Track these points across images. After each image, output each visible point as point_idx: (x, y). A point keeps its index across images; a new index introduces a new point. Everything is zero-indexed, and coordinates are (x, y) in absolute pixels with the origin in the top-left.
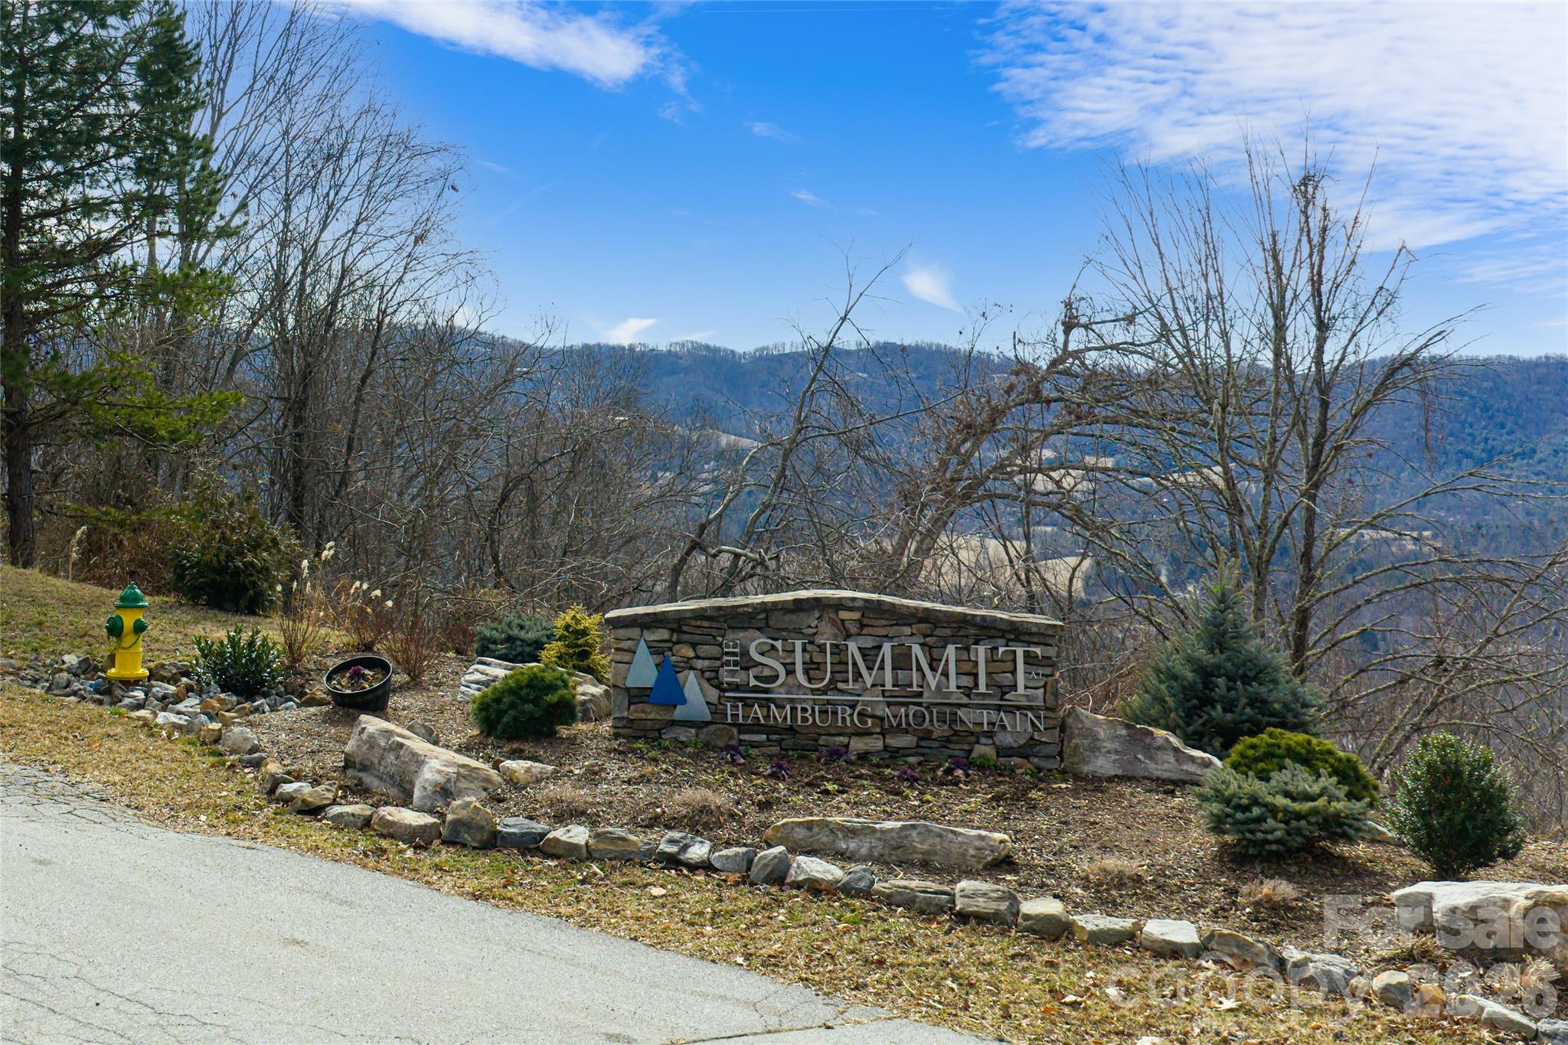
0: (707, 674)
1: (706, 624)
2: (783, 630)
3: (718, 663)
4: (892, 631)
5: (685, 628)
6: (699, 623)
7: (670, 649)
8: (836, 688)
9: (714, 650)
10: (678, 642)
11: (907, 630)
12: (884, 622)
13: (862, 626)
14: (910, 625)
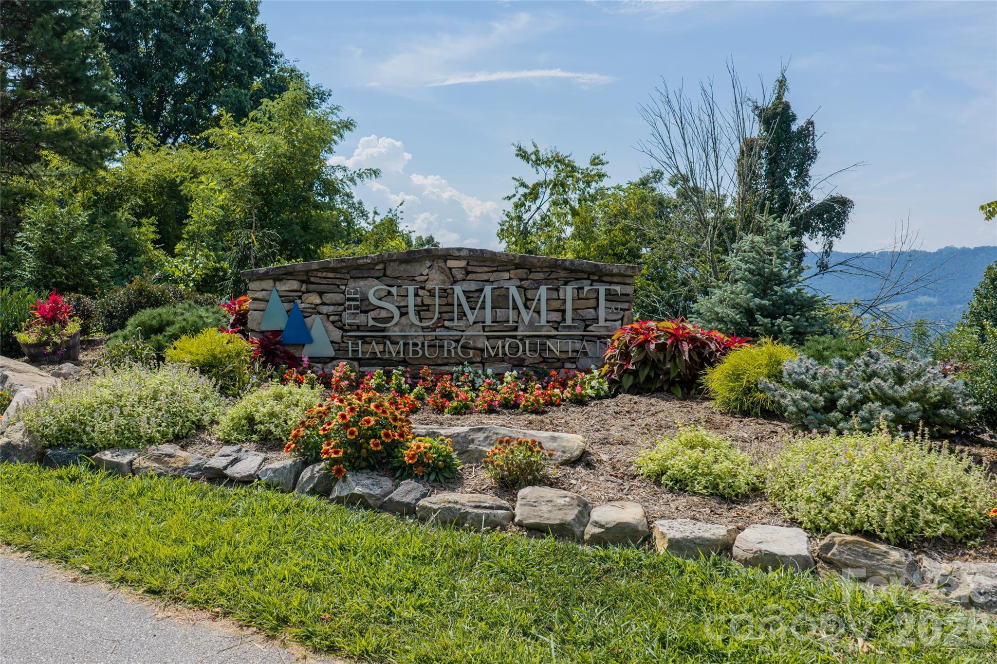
0: (332, 318)
1: (331, 275)
2: (398, 278)
3: (341, 308)
4: (492, 277)
5: (312, 279)
6: (324, 274)
7: (300, 298)
8: (443, 326)
9: (339, 298)
10: (308, 292)
11: (506, 275)
12: (486, 269)
13: (468, 273)
14: (509, 271)
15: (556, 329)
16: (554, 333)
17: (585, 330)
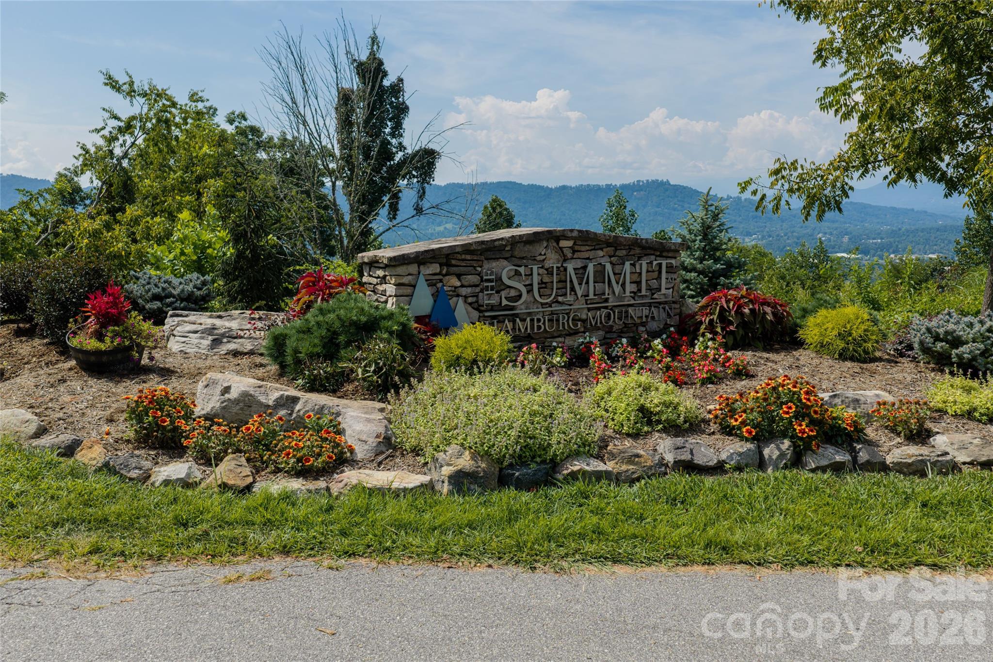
0: (470, 300)
1: (468, 257)
2: (523, 258)
3: (478, 290)
4: (591, 254)
5: (453, 262)
6: (463, 256)
7: (441, 281)
8: (557, 302)
9: (474, 279)
10: (447, 274)
11: (601, 253)
12: (588, 248)
13: (574, 252)
14: (602, 249)
15: (633, 298)
16: (632, 302)
17: (652, 299)
